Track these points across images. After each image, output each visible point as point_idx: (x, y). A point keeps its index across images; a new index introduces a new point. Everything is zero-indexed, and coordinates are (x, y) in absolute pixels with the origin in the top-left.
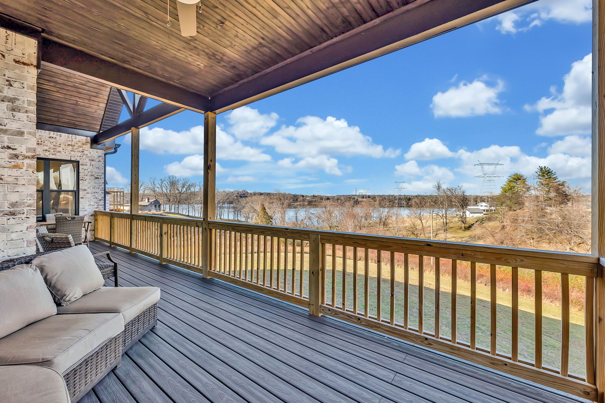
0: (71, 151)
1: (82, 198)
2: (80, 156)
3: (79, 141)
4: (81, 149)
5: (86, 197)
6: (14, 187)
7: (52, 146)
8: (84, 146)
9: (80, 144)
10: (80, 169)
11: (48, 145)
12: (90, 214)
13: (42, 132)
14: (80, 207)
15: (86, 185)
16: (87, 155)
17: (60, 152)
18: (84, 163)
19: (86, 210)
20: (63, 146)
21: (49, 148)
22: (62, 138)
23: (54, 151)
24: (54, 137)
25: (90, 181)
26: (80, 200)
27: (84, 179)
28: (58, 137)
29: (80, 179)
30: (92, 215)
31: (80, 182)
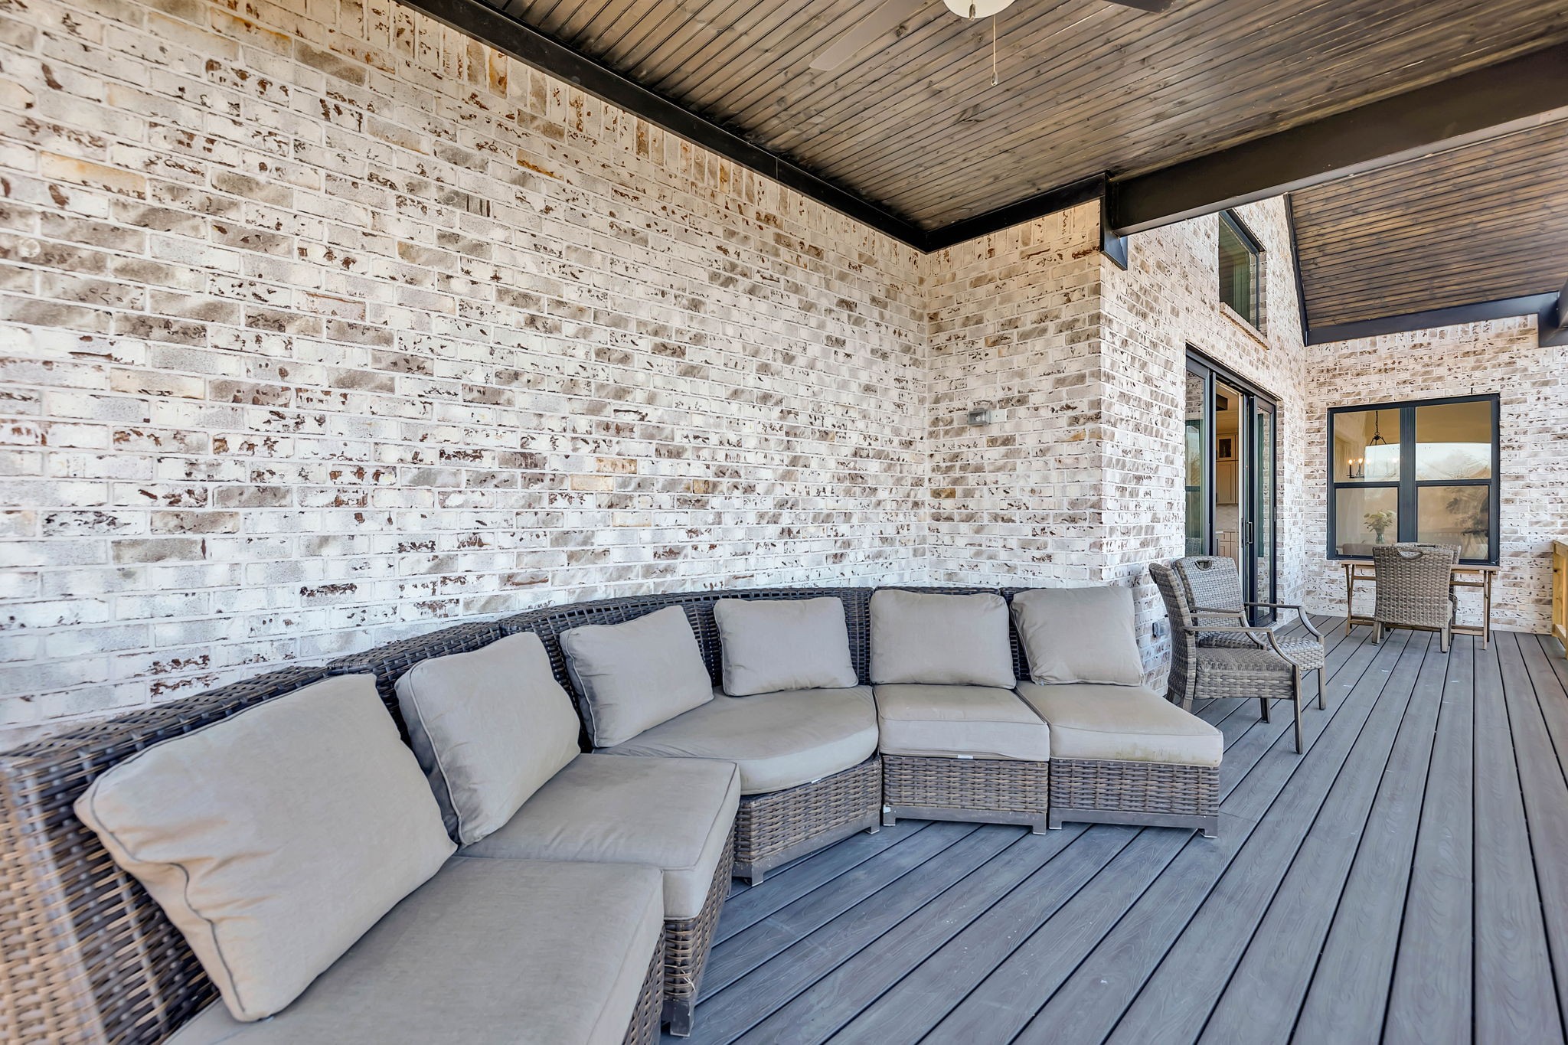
0: (1474, 369)
1: (1507, 501)
2: (1503, 379)
3: (1498, 336)
4: (1505, 357)
5: (1522, 498)
6: (1075, 473)
7: (1419, 368)
8: (1515, 348)
9: (1500, 343)
10: (1503, 417)
11: (1410, 367)
12: (1539, 552)
13: (1393, 340)
14: (1502, 528)
15: (1524, 463)
16: (1526, 370)
17: (1440, 378)
18: (1513, 397)
19: (1523, 539)
20: (1449, 361)
21: (1413, 375)
22: (1448, 339)
23: (1424, 381)
24: (1425, 344)
25: (1537, 449)
26: (1503, 507)
27: (1515, 445)
28: (1435, 341)
29: (1502, 445)
30: (1543, 555)
31: (1503, 454)
